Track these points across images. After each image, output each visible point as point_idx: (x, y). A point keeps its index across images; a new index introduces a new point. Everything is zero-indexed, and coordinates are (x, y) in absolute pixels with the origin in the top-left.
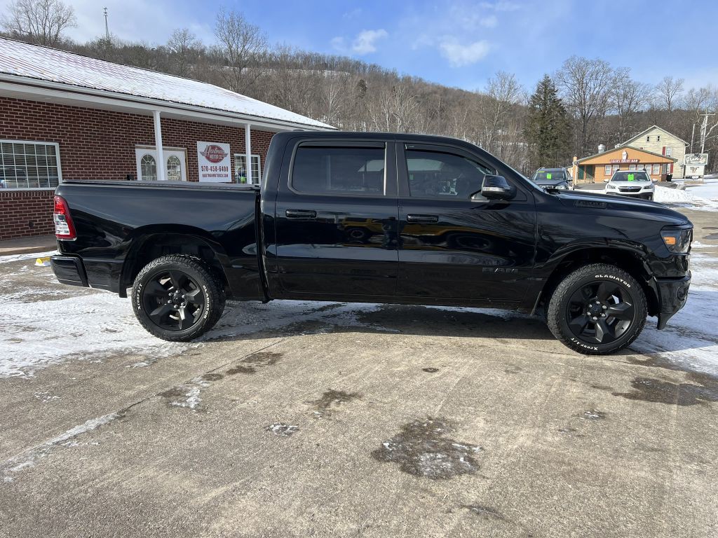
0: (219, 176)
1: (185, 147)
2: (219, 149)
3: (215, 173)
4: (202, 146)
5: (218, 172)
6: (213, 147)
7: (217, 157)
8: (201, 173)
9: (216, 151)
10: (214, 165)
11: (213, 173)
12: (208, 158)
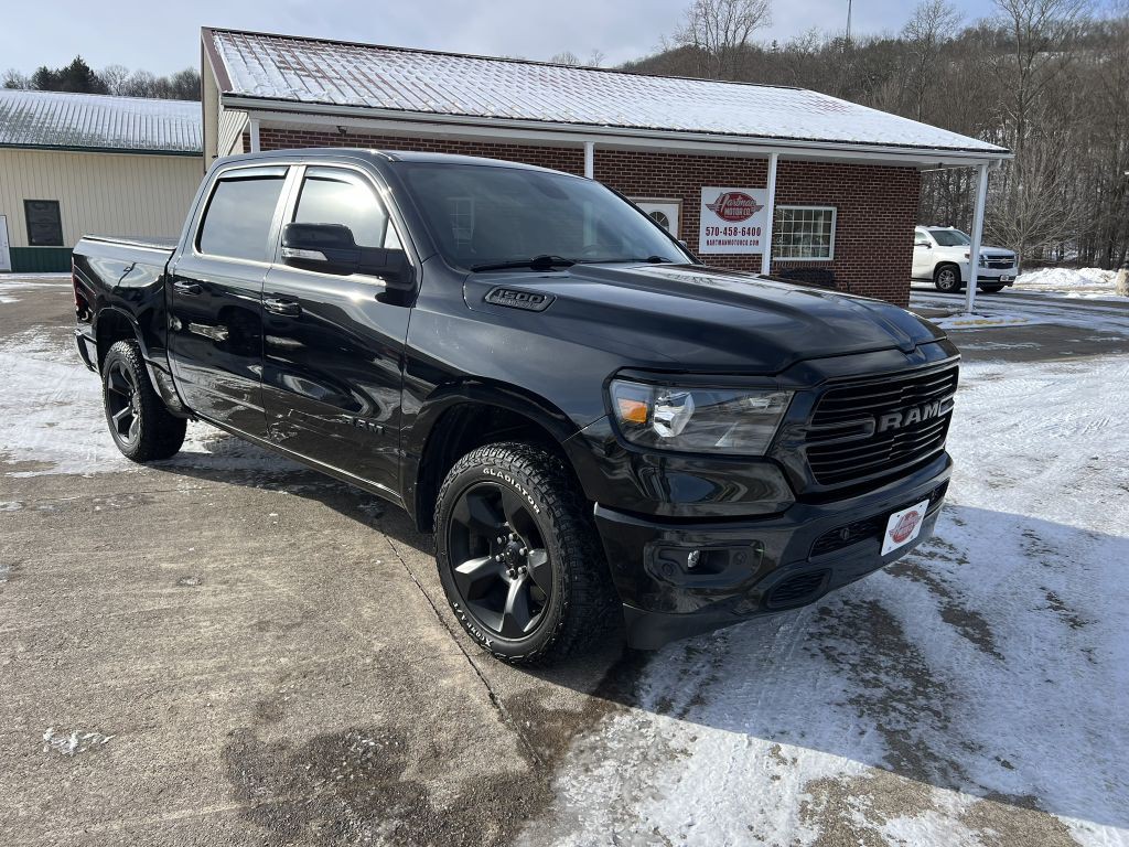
0: (741, 242)
1: (678, 196)
2: (746, 198)
3: (733, 238)
4: (710, 195)
5: (739, 237)
6: (734, 196)
7: (739, 212)
8: (703, 238)
9: (740, 201)
10: (733, 225)
11: (728, 238)
12: (721, 214)
